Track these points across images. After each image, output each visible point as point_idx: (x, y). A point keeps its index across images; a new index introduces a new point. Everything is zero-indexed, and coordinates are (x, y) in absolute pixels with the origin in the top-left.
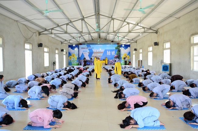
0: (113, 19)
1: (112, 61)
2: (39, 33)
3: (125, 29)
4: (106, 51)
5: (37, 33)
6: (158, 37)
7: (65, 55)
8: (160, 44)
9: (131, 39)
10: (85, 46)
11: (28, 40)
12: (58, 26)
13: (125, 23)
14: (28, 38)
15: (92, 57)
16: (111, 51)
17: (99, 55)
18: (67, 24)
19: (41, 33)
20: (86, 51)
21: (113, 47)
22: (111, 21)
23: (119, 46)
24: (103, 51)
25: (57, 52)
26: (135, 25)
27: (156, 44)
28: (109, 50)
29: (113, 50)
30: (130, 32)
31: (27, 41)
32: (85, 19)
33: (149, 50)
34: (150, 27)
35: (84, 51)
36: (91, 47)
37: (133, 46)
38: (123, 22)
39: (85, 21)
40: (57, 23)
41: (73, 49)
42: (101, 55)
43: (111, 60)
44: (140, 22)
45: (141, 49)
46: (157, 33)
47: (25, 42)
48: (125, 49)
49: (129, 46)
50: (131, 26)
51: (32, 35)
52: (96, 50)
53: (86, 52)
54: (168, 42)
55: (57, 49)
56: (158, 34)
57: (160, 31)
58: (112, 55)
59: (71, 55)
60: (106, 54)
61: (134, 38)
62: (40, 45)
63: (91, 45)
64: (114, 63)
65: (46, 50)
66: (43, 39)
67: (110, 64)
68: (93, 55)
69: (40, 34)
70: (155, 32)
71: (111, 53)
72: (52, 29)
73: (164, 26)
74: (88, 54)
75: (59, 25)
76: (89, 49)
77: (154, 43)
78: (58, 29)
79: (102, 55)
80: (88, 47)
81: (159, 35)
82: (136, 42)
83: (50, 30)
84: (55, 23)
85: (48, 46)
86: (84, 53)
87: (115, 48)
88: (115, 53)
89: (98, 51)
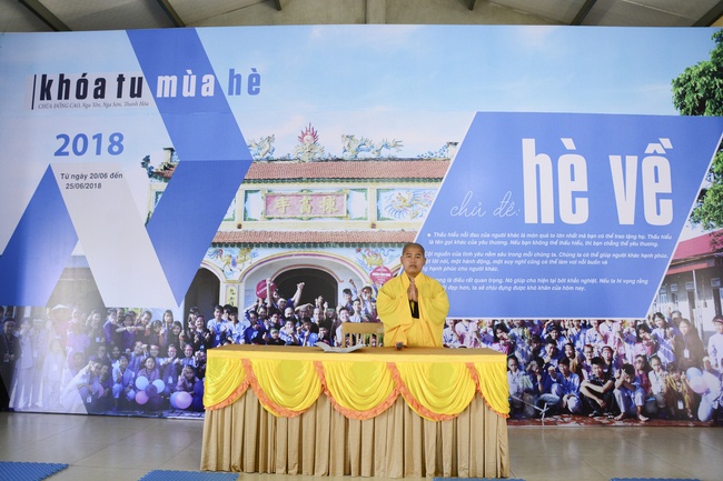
1: (631, 353)
15: (213, 262)
17: (361, 209)
20: (117, 145)
28: (550, 131)
29: (635, 133)
35: (72, 144)
36: (203, 66)
43: (611, 329)
52: (297, 125)
53: (106, 162)
58: (626, 216)
60: (504, 209)
64: (658, 384)
67: (585, 409)
68: (247, 211)
71: (600, 191)
74: (146, 206)
76: (164, 105)
79: (412, 224)
80: (152, 67)
86: (81, 182)
87: (670, 93)
88: (679, 196)
89: (332, 145)
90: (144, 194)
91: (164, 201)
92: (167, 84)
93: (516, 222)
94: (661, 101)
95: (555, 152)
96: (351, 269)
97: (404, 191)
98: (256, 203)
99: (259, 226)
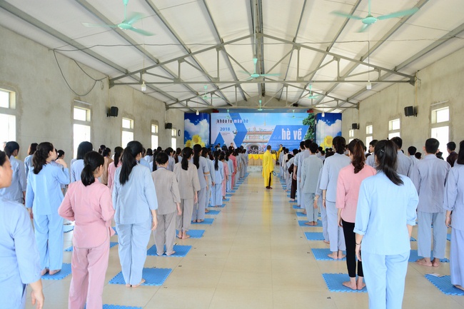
0: (297, 47)
2: (110, 80)
3: (329, 72)
4: (278, 129)
5: (106, 82)
6: (415, 92)
7: (174, 137)
8: (420, 111)
9: (345, 99)
10: (226, 116)
11: (82, 98)
12: (158, 63)
13: (329, 58)
14: (82, 93)
15: (242, 145)
16: (293, 128)
17: (261, 138)
18: (181, 60)
19: (115, 82)
20: (229, 129)
21: (299, 119)
22: (291, 52)
23: (313, 117)
24: (271, 128)
25: (154, 129)
26: (355, 63)
27: (411, 111)
28: (286, 128)
29: (297, 128)
30: (340, 80)
31: (79, 100)
32: (225, 46)
33: (390, 129)
34: (396, 67)
35: (222, 129)
36: (240, 119)
37: (350, 116)
38: (323, 54)
39: (224, 50)
40: (155, 56)
41: (196, 124)
42: (267, 138)
44: (369, 54)
45: (369, 124)
46: (412, 82)
47: (74, 104)
48: (329, 124)
49: (339, 116)
50: (344, 64)
51: (92, 85)
52: (253, 127)
53: (228, 132)
54: (443, 105)
55: (156, 122)
56: (416, 84)
57: (423, 77)
58: (295, 139)
59: (191, 139)
60: (279, 138)
61: (353, 97)
62: (113, 112)
63: (240, 114)
65: (127, 123)
66: (121, 97)
68: (247, 138)
69: (112, 83)
70: (409, 79)
71: (292, 135)
72: (143, 71)
73: (434, 62)
74: (233, 137)
75: (161, 61)
76: (235, 124)
77: (406, 109)
78: (156, 70)
80: (233, 119)
81: (419, 88)
82: (358, 108)
83: (138, 75)
84: (150, 57)
85: (132, 116)
86: (224, 134)
87: (302, 122)
88: (302, 136)
89: (258, 130)
90: (233, 136)
91: (236, 137)
92: (235, 121)
93: (281, 139)
94: (301, 123)
95: (286, 130)
96: (260, 145)
97: (267, 136)
98: (248, 137)
99: (248, 140)
